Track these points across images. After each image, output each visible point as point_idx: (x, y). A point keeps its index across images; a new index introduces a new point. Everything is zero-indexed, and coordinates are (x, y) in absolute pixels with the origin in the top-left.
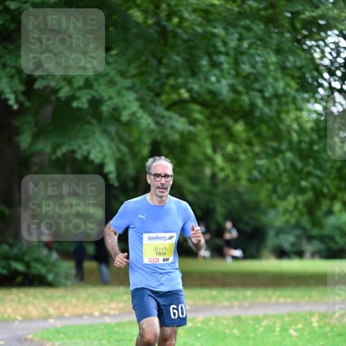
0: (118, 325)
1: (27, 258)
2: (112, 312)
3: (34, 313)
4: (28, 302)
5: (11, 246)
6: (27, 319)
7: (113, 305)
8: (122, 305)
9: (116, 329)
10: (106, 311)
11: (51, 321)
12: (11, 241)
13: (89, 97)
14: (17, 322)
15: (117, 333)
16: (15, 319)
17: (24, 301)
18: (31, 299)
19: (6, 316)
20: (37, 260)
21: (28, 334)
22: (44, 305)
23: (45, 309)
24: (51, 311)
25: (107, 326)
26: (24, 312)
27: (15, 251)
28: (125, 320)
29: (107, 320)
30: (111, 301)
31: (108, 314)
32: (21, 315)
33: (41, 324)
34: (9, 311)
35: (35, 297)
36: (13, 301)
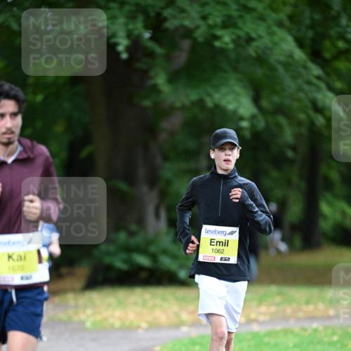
0: (269, 334)
1: (153, 249)
2: (261, 318)
3: (163, 318)
4: (155, 306)
5: (132, 234)
6: (154, 326)
7: (263, 309)
8: (273, 309)
9: (266, 340)
10: (253, 316)
11: (185, 329)
12: (134, 227)
13: (233, 37)
14: (141, 331)
15: (267, 344)
16: (139, 327)
17: (150, 303)
18: (158, 301)
19: (127, 323)
20: (165, 252)
21: (155, 346)
22: (175, 308)
23: (177, 315)
24: (185, 316)
25: (255, 335)
26: (149, 318)
27: (138, 240)
28: (279, 328)
29: (255, 328)
30: (260, 303)
31: (255, 321)
32: (146, 322)
33: (172, 333)
34: (131, 316)
35: (164, 299)
36: (135, 304)
